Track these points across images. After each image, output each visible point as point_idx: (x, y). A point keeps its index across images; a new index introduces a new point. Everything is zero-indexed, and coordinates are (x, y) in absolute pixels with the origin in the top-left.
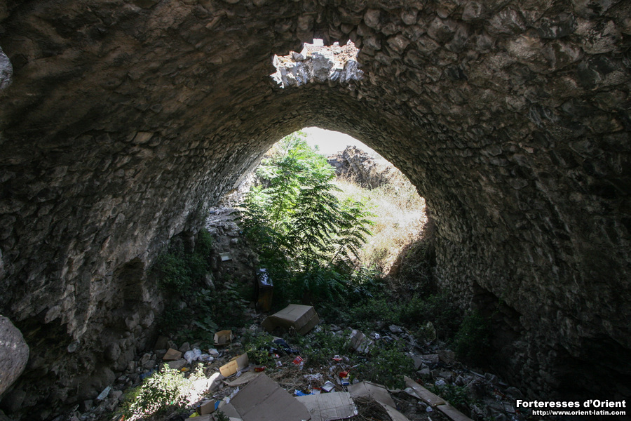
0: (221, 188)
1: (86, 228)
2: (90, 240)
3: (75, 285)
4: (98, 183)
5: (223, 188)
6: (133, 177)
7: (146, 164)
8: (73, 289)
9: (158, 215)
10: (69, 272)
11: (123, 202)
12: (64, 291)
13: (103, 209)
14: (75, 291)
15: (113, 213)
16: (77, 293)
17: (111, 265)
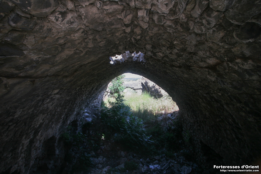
0: (90, 100)
1: (31, 129)
2: (32, 134)
3: (25, 153)
4: (36, 111)
5: (91, 100)
6: (52, 105)
7: (57, 100)
8: (24, 156)
9: (63, 117)
10: (22, 149)
11: (47, 115)
12: (20, 157)
13: (38, 120)
14: (25, 156)
15: (42, 121)
16: (25, 157)
17: (42, 142)
